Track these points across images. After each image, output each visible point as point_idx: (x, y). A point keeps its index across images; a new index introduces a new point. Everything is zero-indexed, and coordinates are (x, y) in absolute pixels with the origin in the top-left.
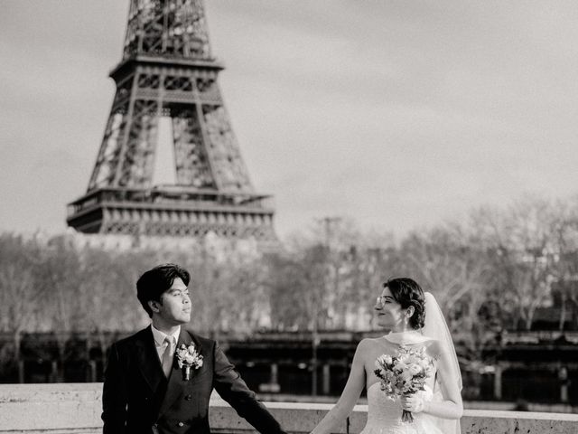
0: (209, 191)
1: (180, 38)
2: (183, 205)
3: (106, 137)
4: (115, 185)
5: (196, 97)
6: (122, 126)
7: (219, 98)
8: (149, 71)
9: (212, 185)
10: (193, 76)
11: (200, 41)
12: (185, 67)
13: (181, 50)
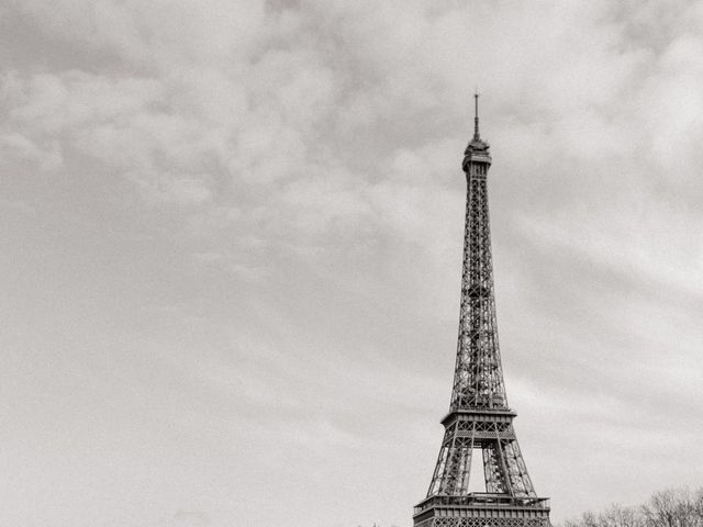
0: (505, 496)
1: (487, 397)
2: (487, 506)
3: (439, 463)
4: (443, 494)
5: (497, 435)
6: (449, 455)
7: (513, 435)
8: (466, 419)
9: (507, 492)
10: (495, 421)
11: (501, 398)
12: (489, 415)
13: (487, 405)
